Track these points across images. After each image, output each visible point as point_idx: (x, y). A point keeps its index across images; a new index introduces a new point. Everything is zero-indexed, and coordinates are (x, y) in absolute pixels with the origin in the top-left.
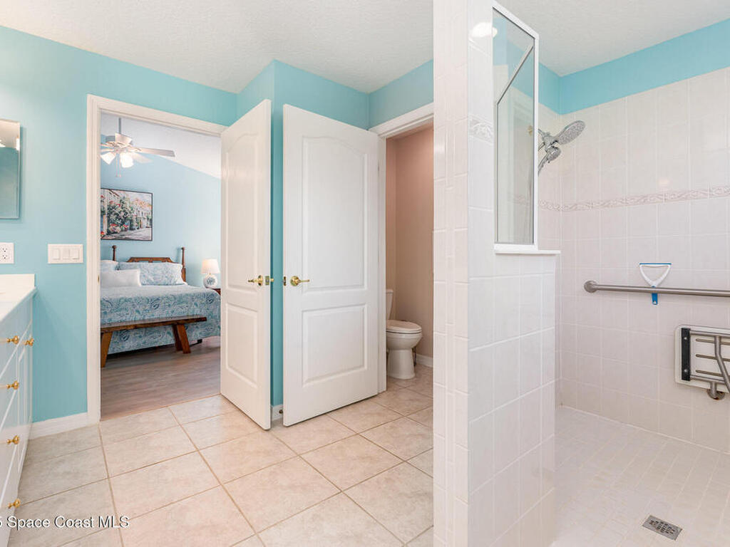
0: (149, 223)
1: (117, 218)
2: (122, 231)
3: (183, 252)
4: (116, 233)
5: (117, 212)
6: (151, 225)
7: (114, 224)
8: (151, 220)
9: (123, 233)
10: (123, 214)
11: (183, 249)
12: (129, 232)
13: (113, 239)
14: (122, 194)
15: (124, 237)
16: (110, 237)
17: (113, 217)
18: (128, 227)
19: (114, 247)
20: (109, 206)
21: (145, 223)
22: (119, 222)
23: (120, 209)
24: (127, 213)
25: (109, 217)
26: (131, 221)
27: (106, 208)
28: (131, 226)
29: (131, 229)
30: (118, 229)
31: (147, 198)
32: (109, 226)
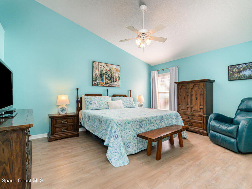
0: (119, 79)
1: (108, 77)
2: (110, 83)
3: (130, 92)
4: (108, 83)
5: (109, 74)
6: (120, 80)
7: (107, 80)
8: (120, 78)
9: (111, 84)
10: (110, 75)
11: (130, 91)
12: (113, 83)
13: (107, 86)
14: (110, 66)
15: (111, 85)
16: (106, 85)
17: (107, 76)
18: (112, 81)
19: (107, 90)
20: (106, 71)
21: (118, 79)
22: (109, 78)
23: (109, 73)
24: (112, 74)
25: (106, 76)
26: (113, 78)
27: (105, 72)
28: (113, 80)
29: (113, 82)
30: (109, 82)
31: (118, 68)
32: (106, 80)
